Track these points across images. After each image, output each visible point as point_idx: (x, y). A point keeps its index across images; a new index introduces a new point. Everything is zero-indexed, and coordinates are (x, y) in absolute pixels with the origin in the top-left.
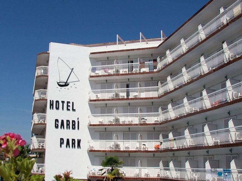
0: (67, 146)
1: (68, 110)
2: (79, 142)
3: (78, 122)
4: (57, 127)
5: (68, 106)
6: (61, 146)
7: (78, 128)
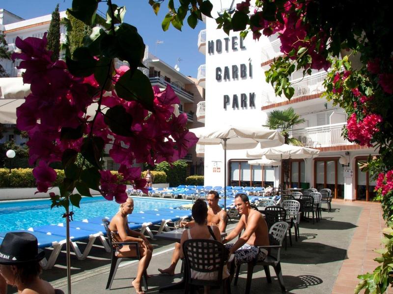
0: (233, 107)
1: (234, 49)
2: (252, 96)
3: (250, 64)
4: (218, 78)
5: (234, 44)
6: (225, 107)
7: (251, 75)
